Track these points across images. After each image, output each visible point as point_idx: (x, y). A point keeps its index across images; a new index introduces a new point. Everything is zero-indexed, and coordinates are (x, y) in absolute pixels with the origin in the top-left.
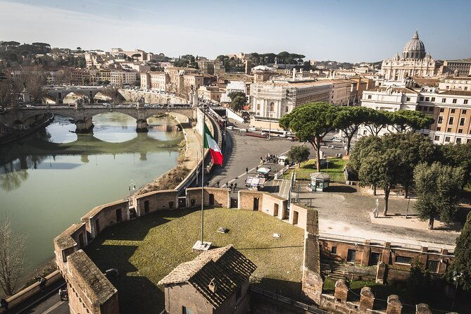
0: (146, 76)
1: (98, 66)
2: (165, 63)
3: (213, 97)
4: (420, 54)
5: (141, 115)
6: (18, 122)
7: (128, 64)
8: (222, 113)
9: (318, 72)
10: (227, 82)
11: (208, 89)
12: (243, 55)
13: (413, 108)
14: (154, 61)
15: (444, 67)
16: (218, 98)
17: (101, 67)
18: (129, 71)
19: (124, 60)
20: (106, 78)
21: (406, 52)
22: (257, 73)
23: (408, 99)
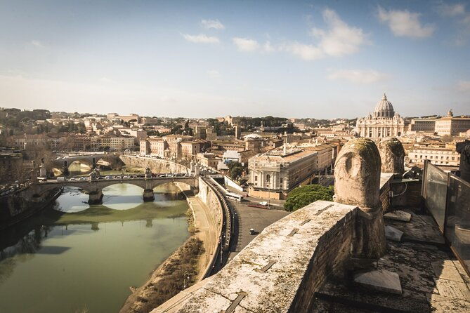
0: (145, 143)
1: (98, 132)
2: (159, 127)
3: (210, 164)
4: (389, 113)
5: (148, 186)
6: (36, 196)
7: (127, 130)
8: (221, 181)
9: (300, 134)
10: (221, 149)
11: (205, 156)
12: (230, 117)
14: (149, 125)
15: (413, 126)
16: (214, 165)
17: (101, 133)
18: (128, 137)
19: (122, 126)
20: (107, 144)
21: (377, 111)
22: (248, 141)
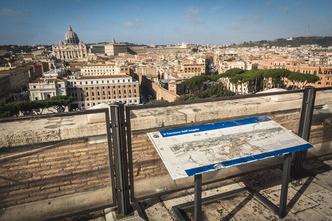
4: (75, 40)
13: (64, 94)
21: (67, 39)
23: (60, 86)
